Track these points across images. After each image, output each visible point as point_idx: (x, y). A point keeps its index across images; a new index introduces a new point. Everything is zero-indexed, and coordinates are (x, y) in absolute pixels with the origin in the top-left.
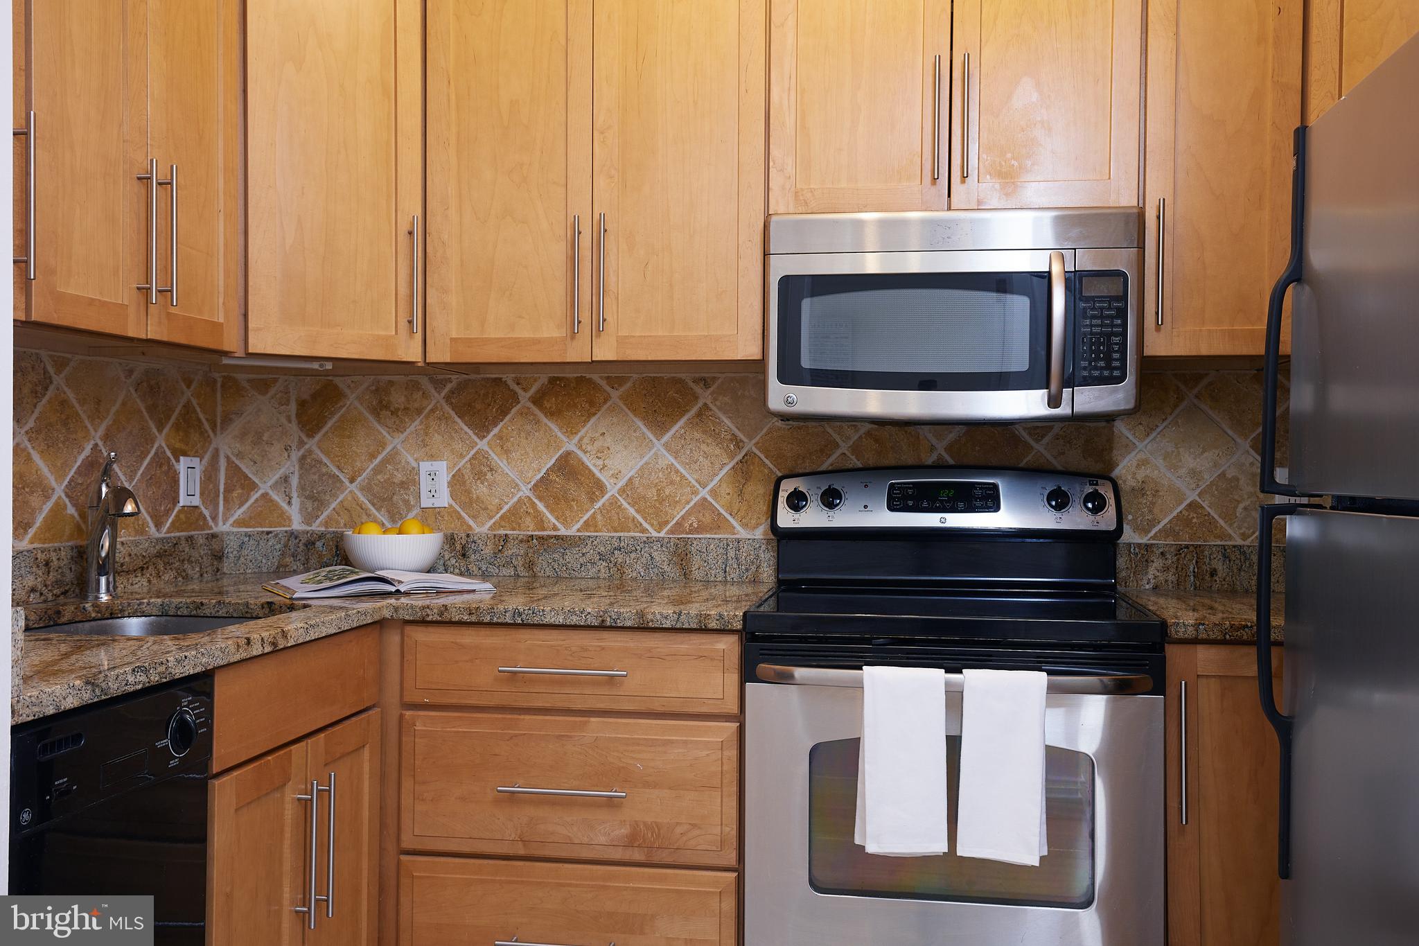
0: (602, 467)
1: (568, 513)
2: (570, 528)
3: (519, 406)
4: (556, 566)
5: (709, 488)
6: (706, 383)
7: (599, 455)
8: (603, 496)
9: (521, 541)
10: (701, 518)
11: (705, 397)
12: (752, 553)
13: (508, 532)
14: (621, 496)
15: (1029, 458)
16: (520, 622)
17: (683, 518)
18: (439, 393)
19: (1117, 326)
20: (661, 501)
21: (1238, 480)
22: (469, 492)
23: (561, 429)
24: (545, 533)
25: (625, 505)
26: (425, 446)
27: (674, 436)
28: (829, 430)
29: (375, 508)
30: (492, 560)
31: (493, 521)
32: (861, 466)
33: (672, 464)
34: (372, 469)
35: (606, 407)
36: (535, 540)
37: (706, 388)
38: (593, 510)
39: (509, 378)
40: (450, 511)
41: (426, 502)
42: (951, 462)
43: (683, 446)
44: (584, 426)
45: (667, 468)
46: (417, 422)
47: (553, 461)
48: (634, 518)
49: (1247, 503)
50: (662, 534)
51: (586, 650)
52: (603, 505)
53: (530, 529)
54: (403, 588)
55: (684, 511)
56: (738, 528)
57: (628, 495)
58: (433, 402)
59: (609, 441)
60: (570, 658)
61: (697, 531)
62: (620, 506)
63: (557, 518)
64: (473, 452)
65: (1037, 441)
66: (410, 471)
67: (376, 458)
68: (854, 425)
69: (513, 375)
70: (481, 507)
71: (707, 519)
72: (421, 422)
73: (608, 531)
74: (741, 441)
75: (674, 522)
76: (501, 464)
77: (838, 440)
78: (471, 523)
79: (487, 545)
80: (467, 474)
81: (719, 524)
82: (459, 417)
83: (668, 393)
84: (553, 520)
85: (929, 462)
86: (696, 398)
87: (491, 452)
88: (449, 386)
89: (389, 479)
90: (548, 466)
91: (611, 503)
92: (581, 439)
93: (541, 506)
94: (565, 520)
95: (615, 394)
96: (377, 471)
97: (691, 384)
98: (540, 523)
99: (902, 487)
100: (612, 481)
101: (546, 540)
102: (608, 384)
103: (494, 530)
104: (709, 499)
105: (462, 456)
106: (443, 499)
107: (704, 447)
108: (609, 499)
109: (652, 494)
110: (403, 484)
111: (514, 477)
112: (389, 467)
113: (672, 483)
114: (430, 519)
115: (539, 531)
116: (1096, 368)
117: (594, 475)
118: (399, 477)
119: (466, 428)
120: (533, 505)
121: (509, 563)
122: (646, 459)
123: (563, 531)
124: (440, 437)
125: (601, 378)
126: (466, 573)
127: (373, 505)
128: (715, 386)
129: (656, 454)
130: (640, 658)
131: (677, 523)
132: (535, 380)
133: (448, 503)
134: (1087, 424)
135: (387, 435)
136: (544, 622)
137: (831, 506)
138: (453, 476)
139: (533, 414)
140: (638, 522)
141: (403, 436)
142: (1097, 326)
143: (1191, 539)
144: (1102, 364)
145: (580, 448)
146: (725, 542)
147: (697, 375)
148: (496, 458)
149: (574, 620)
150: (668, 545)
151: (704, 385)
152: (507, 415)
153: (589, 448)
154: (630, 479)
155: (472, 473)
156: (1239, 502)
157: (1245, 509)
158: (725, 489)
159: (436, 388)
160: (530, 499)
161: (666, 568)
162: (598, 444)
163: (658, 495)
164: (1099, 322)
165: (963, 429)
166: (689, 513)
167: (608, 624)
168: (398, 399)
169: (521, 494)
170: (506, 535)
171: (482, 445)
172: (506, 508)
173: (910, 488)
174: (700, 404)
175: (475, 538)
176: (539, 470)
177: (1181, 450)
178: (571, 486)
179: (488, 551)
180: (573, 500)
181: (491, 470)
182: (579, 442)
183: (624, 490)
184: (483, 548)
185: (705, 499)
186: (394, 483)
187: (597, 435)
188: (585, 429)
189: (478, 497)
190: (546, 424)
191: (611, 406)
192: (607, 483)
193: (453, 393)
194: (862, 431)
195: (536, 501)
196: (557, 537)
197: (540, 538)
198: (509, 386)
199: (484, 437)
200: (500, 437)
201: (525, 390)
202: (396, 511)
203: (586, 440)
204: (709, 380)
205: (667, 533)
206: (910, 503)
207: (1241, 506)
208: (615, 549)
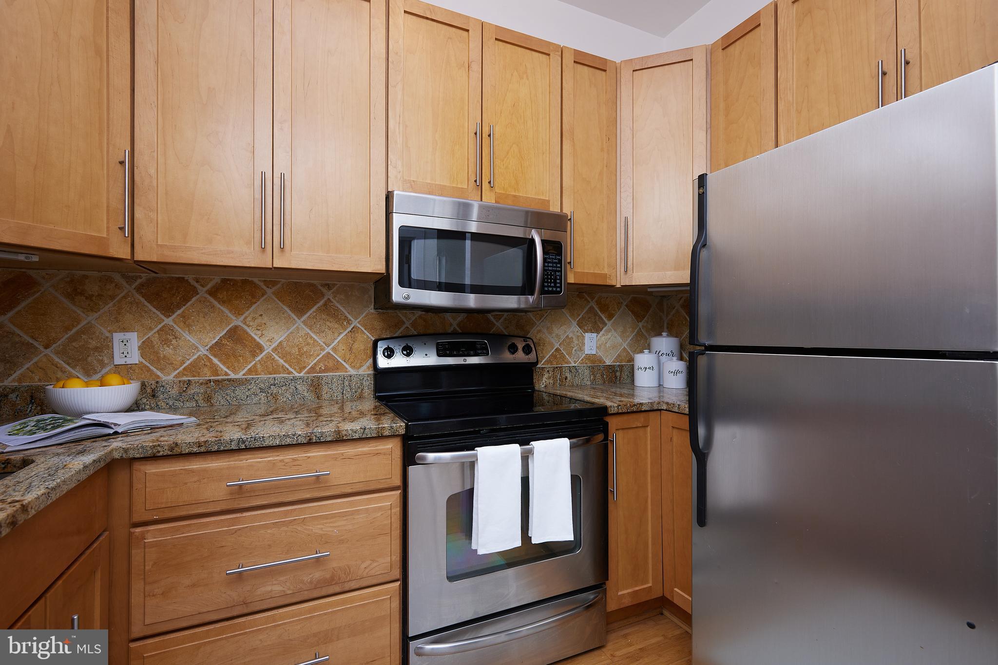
0: (260, 335)
1: (236, 364)
2: (238, 373)
3: (198, 296)
4: (228, 398)
5: (331, 346)
6: (329, 287)
7: (258, 328)
8: (261, 353)
9: (201, 384)
10: (326, 364)
11: (329, 295)
12: (359, 382)
13: (190, 378)
14: (274, 352)
15: (494, 329)
16: (243, 447)
17: (315, 364)
18: (130, 285)
19: (559, 267)
20: (301, 355)
21: (573, 338)
22: (157, 353)
23: (231, 311)
24: (220, 378)
25: (277, 358)
26: (117, 321)
27: (309, 317)
28: (400, 315)
29: (71, 367)
30: (178, 398)
31: (178, 371)
32: (416, 333)
33: (308, 333)
34: (67, 338)
35: (263, 298)
36: (212, 383)
37: (329, 290)
38: (254, 362)
39: (190, 278)
40: (140, 366)
41: (118, 360)
42: (460, 331)
43: (315, 323)
44: (248, 310)
45: (305, 335)
46: (111, 304)
47: (225, 332)
48: (283, 366)
49: (576, 348)
50: (302, 374)
51: (296, 460)
52: (261, 359)
53: (207, 375)
54: (120, 430)
55: (316, 360)
56: (349, 369)
57: (279, 352)
58: (125, 291)
59: (265, 319)
60: (284, 467)
61: (324, 371)
62: (273, 359)
63: (228, 368)
64: (160, 326)
65: (497, 321)
66: (104, 339)
67: (71, 330)
68: (413, 312)
69: (194, 276)
70: (166, 363)
71: (331, 364)
72: (114, 305)
73: (265, 374)
74: (350, 320)
75: (310, 367)
76: (184, 334)
77: (404, 320)
78: (159, 373)
79: (173, 388)
80: (156, 340)
81: (338, 367)
82: (148, 302)
83: (305, 291)
84: (225, 369)
85: (450, 331)
86: (323, 295)
87: (175, 326)
88: (139, 281)
89: (84, 345)
90: (221, 335)
91: (268, 357)
92: (246, 318)
93: (215, 361)
94: (234, 368)
95: (269, 291)
96: (72, 339)
97: (320, 287)
98: (215, 371)
99: (442, 344)
100: (268, 344)
101: (221, 382)
102: (265, 285)
103: (179, 377)
104: (332, 353)
105: (151, 329)
106: (135, 358)
107: (328, 323)
108: (266, 354)
109: (295, 351)
110: (96, 349)
111: (194, 342)
112: (84, 337)
113: (308, 344)
114: (126, 372)
115: (214, 376)
116: (550, 286)
117: (255, 340)
118: (93, 343)
119: (154, 310)
120: (210, 360)
121: (192, 398)
122: (290, 331)
123: (232, 376)
124: (131, 316)
125: (259, 281)
126: (156, 408)
127: (68, 364)
128: (335, 288)
129: (297, 327)
130: (336, 460)
131: (311, 367)
132: (211, 280)
133: (139, 361)
134: (518, 314)
135: (81, 313)
136: (264, 445)
137: (408, 355)
138: (143, 342)
139: (209, 301)
140: (286, 367)
141: (96, 315)
142: (550, 267)
143: (557, 364)
144: (553, 285)
145: (245, 323)
146: (343, 377)
147: (324, 282)
148: (179, 330)
149: (288, 441)
150: (307, 381)
151: (328, 288)
152: (189, 301)
153: (251, 324)
154: (280, 342)
155: (160, 340)
156: (573, 348)
157: (575, 350)
158: (342, 347)
159: (127, 282)
160: (207, 356)
161: (305, 394)
162: (259, 321)
163: (299, 351)
164: (551, 265)
165: (465, 315)
166: (319, 361)
167: (314, 441)
168: (93, 288)
169: (200, 353)
170: (189, 381)
171: (169, 321)
172: (188, 362)
173: (447, 345)
174: (325, 299)
175: (163, 384)
176: (214, 338)
177: (553, 326)
178: (239, 348)
179: (174, 392)
180: (240, 356)
181: (176, 338)
182: (244, 320)
183: (276, 349)
184: (170, 390)
185: (329, 353)
186: (89, 348)
187: (257, 316)
188: (249, 312)
189: (165, 356)
190: (219, 308)
191: (267, 298)
192: (264, 345)
193: (143, 286)
194: (417, 315)
195: (212, 357)
196: (229, 380)
197: (216, 381)
198: (190, 283)
199: (170, 316)
200: (183, 316)
201: (203, 286)
202: (90, 368)
203: (249, 319)
204: (331, 285)
205: (305, 374)
206: (448, 352)
207: (574, 349)
208: (271, 385)
